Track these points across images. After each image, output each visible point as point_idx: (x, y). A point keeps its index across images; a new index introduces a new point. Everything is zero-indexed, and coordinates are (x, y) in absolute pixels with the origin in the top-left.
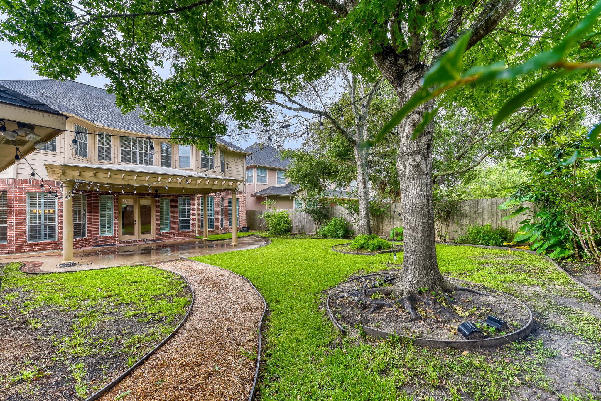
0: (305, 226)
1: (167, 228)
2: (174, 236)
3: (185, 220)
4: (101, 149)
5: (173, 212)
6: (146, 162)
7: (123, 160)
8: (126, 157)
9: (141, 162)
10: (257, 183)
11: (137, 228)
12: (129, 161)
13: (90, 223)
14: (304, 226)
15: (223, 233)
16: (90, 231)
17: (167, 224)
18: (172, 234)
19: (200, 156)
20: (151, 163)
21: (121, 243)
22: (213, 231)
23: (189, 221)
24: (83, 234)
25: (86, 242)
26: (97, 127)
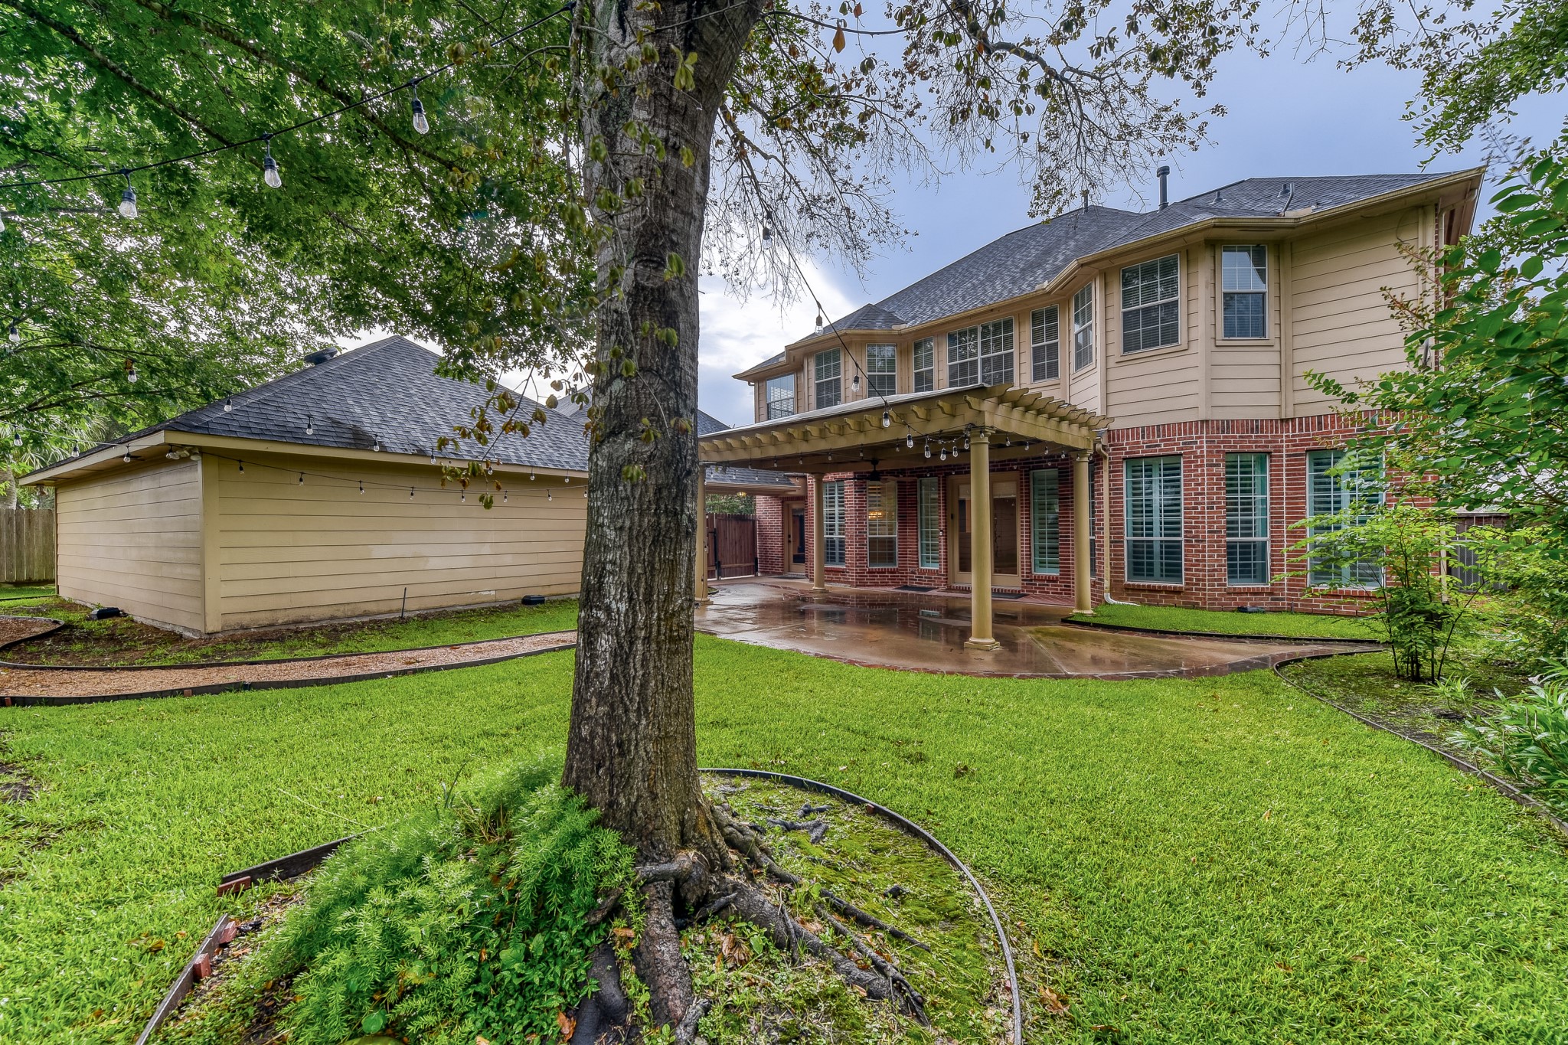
1: (1054, 564)
4: (919, 377)
8: (960, 379)
13: (903, 538)
16: (903, 555)
17: (1054, 550)
22: (1177, 592)
24: (891, 559)
25: (894, 577)
26: (900, 335)
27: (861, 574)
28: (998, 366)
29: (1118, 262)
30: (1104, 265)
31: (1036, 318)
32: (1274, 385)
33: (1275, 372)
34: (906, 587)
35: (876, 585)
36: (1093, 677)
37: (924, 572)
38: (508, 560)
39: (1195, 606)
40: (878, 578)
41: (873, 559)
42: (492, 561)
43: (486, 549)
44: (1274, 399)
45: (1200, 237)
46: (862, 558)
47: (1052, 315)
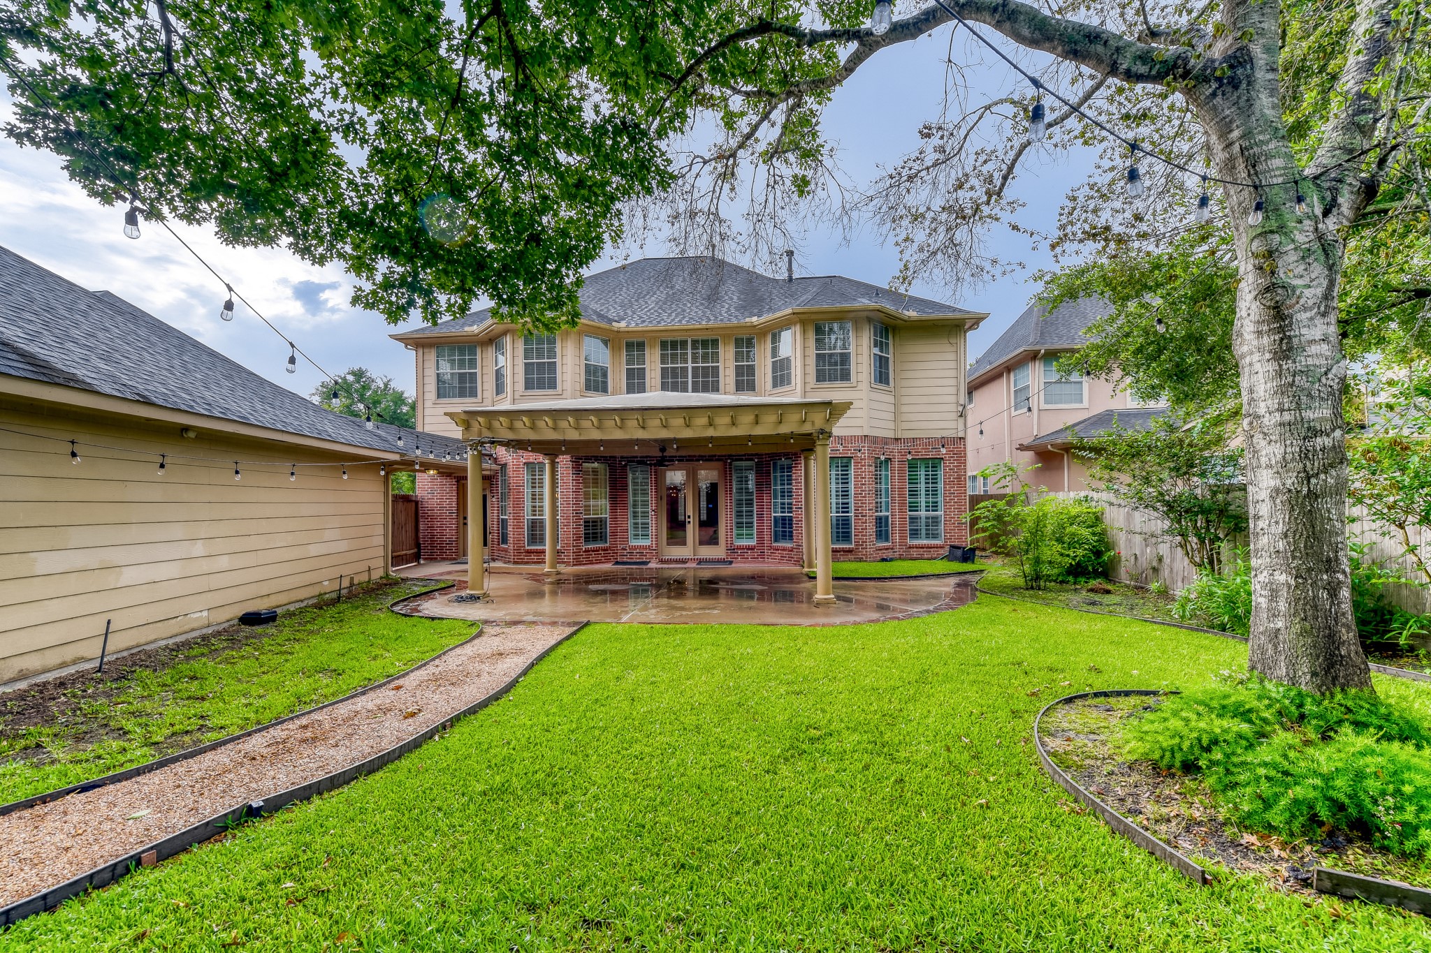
0: (1167, 561)
1: (750, 536)
2: (762, 555)
3: (784, 519)
4: (630, 373)
5: (760, 498)
6: (705, 390)
7: (664, 387)
8: (672, 381)
9: (695, 390)
10: (1043, 406)
11: (691, 531)
12: (675, 388)
13: (614, 518)
14: (1160, 560)
15: (884, 560)
16: (614, 534)
17: (750, 525)
18: (757, 552)
19: (812, 352)
20: (716, 389)
21: (662, 561)
22: (850, 551)
23: (791, 519)
24: (603, 538)
25: (607, 554)
26: (618, 332)
27: (577, 554)
28: (705, 375)
29: (813, 317)
30: (803, 317)
31: (738, 342)
32: (891, 416)
33: (892, 408)
34: (617, 563)
35: (592, 563)
36: (928, 612)
37: (635, 548)
38: (224, 563)
39: (861, 560)
40: (593, 556)
41: (587, 538)
42: (205, 566)
43: (199, 549)
44: (892, 425)
45: (865, 314)
46: (578, 538)
47: (750, 343)
